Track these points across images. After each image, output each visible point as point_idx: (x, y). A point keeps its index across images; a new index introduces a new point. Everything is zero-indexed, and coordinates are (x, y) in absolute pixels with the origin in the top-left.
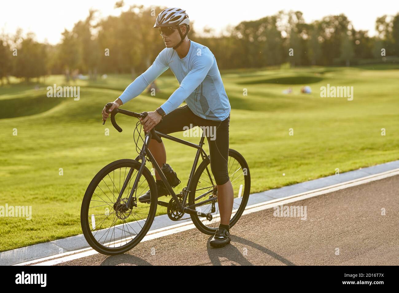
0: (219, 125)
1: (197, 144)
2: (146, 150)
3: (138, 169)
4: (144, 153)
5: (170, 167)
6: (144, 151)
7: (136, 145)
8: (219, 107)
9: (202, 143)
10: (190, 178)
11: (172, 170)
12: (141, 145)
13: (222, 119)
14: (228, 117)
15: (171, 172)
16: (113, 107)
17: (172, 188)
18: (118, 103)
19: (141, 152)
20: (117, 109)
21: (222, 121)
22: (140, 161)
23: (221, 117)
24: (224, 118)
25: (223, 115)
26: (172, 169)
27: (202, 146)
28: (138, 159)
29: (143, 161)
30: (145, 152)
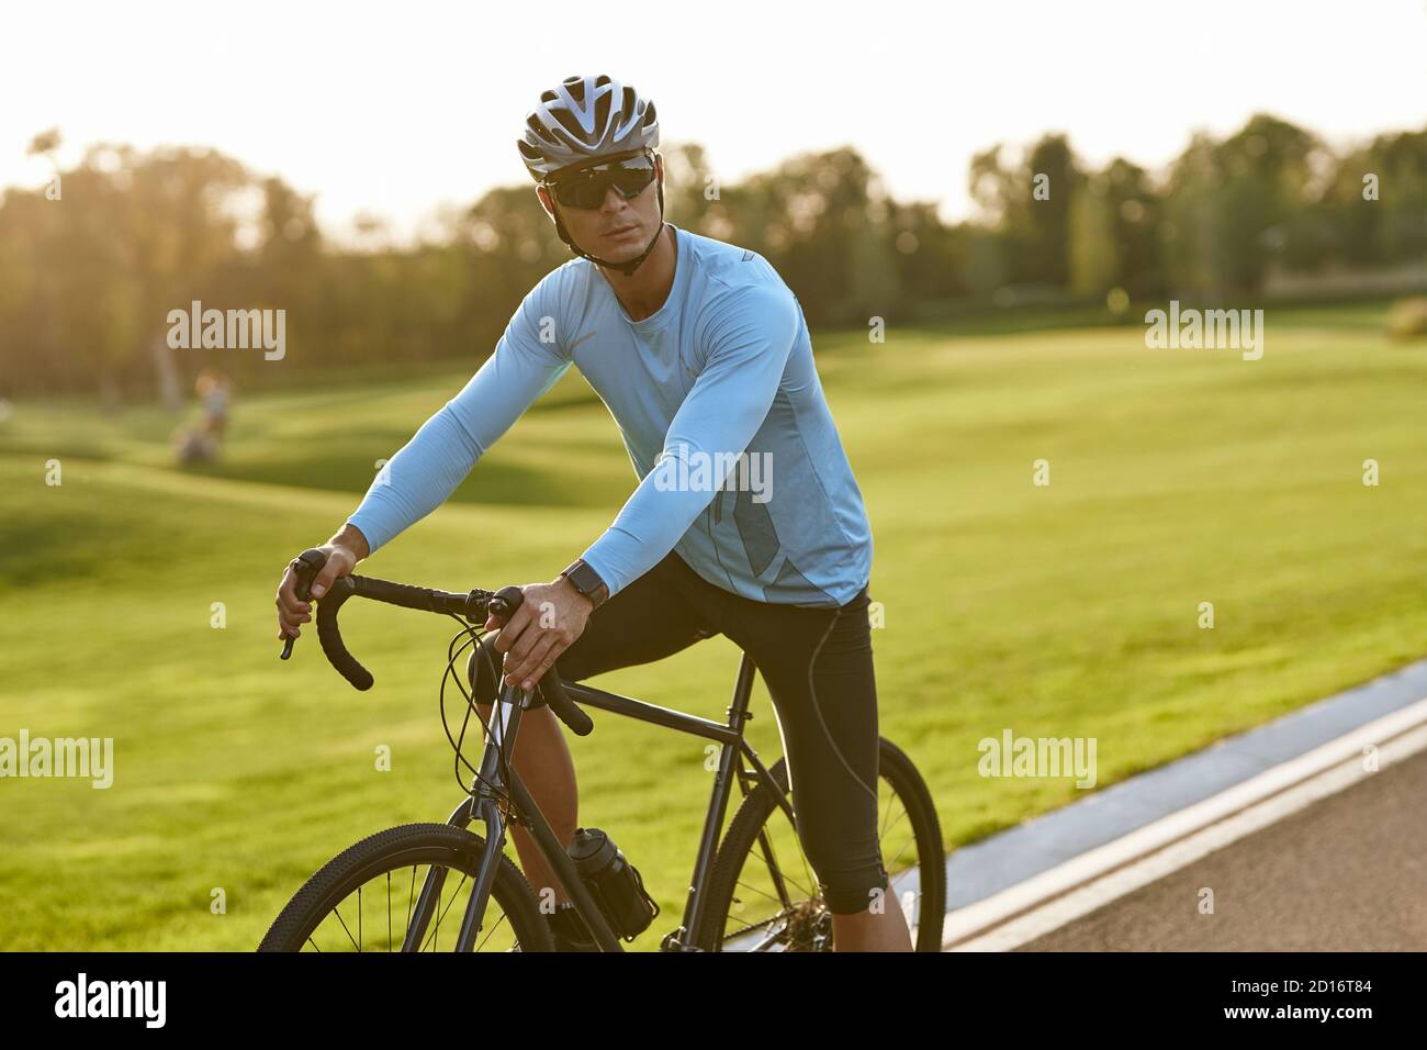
0: (832, 627)
1: (721, 720)
2: (503, 771)
3: (470, 869)
4: (493, 790)
5: (610, 845)
6: (493, 777)
7: (458, 750)
8: (828, 540)
9: (740, 712)
10: (695, 884)
11: (622, 860)
12: (475, 753)
13: (843, 596)
14: (865, 582)
15: (617, 866)
16: (331, 570)
17: (622, 941)
18: (352, 548)
19: (477, 785)
20: (347, 578)
21: (842, 604)
22: (478, 828)
23: (839, 585)
24: (850, 588)
25: (846, 574)
26: (619, 851)
27: (740, 728)
28: (462, 817)
29: (495, 828)
30: (498, 783)
